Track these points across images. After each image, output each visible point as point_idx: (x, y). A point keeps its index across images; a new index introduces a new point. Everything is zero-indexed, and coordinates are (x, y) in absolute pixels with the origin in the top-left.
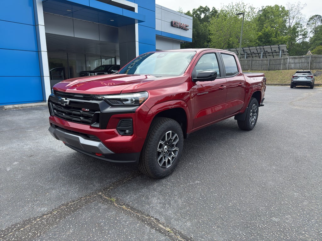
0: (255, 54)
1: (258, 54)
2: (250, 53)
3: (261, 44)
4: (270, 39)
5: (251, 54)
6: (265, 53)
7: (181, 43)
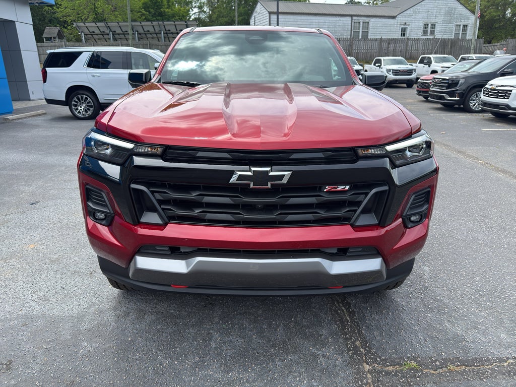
0: (151, 34)
1: (156, 34)
2: (143, 32)
3: (150, 17)
4: (162, 10)
5: (145, 34)
6: (167, 33)
7: (30, 3)
